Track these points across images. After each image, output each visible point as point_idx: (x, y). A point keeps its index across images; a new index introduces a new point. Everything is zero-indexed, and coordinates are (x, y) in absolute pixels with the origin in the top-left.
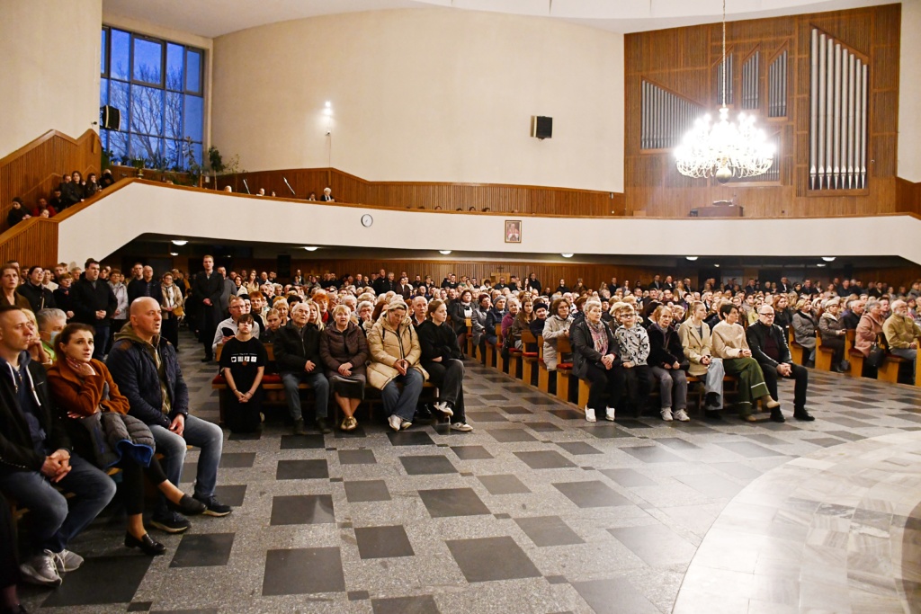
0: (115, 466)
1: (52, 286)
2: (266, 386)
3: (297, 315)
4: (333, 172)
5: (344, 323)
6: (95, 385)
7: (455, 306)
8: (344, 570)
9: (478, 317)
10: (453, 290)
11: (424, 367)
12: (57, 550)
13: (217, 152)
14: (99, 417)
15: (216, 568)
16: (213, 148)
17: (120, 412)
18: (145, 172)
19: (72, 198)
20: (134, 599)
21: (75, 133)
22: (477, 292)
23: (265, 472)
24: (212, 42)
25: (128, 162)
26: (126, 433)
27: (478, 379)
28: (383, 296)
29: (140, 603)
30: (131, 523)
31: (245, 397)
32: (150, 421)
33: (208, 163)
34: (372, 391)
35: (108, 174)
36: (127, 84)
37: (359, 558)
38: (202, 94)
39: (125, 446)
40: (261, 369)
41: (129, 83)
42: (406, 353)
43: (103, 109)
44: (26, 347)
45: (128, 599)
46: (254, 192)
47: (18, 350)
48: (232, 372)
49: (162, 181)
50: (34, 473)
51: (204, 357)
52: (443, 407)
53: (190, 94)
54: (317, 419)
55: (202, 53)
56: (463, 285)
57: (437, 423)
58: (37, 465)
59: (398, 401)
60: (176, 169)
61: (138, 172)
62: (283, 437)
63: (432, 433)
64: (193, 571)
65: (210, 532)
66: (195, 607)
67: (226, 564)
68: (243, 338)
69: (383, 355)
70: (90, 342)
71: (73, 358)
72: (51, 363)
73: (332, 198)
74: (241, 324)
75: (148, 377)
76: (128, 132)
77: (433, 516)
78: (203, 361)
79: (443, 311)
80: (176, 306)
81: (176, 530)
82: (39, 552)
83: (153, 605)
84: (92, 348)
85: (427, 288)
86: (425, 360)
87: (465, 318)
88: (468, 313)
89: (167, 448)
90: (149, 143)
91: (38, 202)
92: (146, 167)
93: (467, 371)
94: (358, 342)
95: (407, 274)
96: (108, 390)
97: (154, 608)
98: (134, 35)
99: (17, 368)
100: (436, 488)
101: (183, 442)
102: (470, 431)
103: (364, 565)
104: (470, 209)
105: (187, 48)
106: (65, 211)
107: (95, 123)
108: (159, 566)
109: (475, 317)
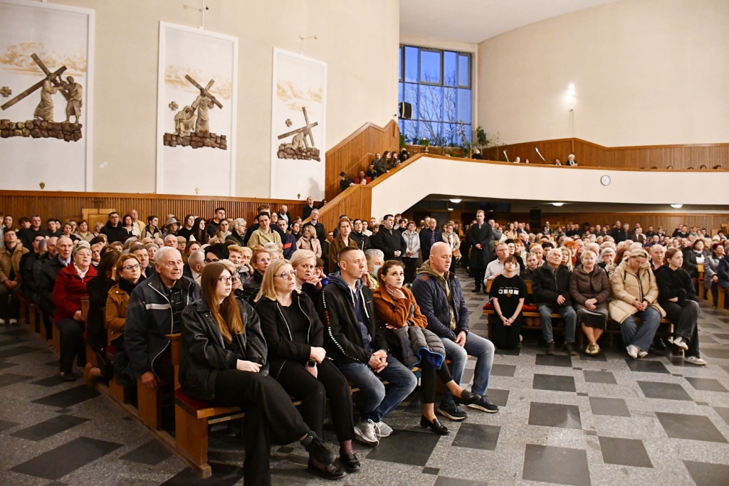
0: (416, 366)
1: (368, 233)
2: (525, 314)
3: (552, 258)
4: (576, 141)
5: (590, 266)
6: (405, 306)
7: (689, 252)
8: (590, 470)
9: (710, 264)
10: (684, 239)
11: (661, 306)
12: (377, 421)
13: (483, 131)
14: (407, 329)
15: (486, 451)
16: (479, 128)
17: (421, 327)
18: (430, 149)
19: (382, 169)
20: (427, 465)
21: (382, 123)
22: (709, 242)
23: (523, 381)
24: (477, 46)
25: (418, 142)
26: (426, 343)
27: (709, 319)
28: (622, 243)
29: (431, 468)
30: (425, 410)
31: (508, 322)
32: (442, 334)
33: (476, 139)
34: (613, 324)
35: (404, 151)
36: (416, 85)
37: (603, 462)
38: (470, 88)
39: (424, 352)
40: (522, 300)
41: (418, 84)
42: (645, 293)
43: (401, 104)
44: (360, 276)
45: (423, 463)
46: (512, 160)
47: (356, 278)
48: (499, 301)
49: (442, 155)
50: (364, 365)
51: (474, 288)
52: (679, 342)
53: (461, 88)
54: (566, 343)
55: (470, 55)
56: (694, 235)
57: (671, 355)
58: (366, 360)
59: (636, 333)
60: (452, 145)
61: (425, 149)
62: (537, 355)
63: (667, 363)
64: (469, 451)
65: (482, 423)
66: (471, 478)
67: (494, 450)
68: (508, 275)
69: (623, 293)
70: (401, 274)
71: (390, 286)
72: (374, 288)
73: (575, 162)
74: (507, 264)
75: (441, 302)
76: (418, 120)
77: (670, 436)
78: (473, 291)
79: (679, 257)
80: (455, 249)
81: (456, 418)
82: (365, 419)
83: (440, 471)
84: (402, 278)
85: (659, 237)
86: (661, 299)
87: (697, 264)
88: (700, 260)
89: (453, 356)
90: (431, 127)
91: (359, 173)
92: (431, 145)
93: (701, 313)
94: (602, 282)
95: (640, 224)
96: (413, 310)
97: (440, 474)
98: (420, 48)
99: (355, 291)
100: (672, 412)
101: (464, 352)
102: (704, 365)
103: (607, 468)
104: (701, 167)
105: (459, 53)
106: (376, 179)
107: (396, 115)
108: (444, 444)
109: (707, 262)
